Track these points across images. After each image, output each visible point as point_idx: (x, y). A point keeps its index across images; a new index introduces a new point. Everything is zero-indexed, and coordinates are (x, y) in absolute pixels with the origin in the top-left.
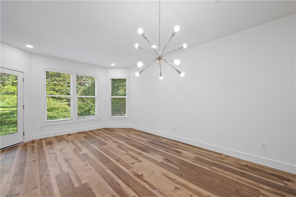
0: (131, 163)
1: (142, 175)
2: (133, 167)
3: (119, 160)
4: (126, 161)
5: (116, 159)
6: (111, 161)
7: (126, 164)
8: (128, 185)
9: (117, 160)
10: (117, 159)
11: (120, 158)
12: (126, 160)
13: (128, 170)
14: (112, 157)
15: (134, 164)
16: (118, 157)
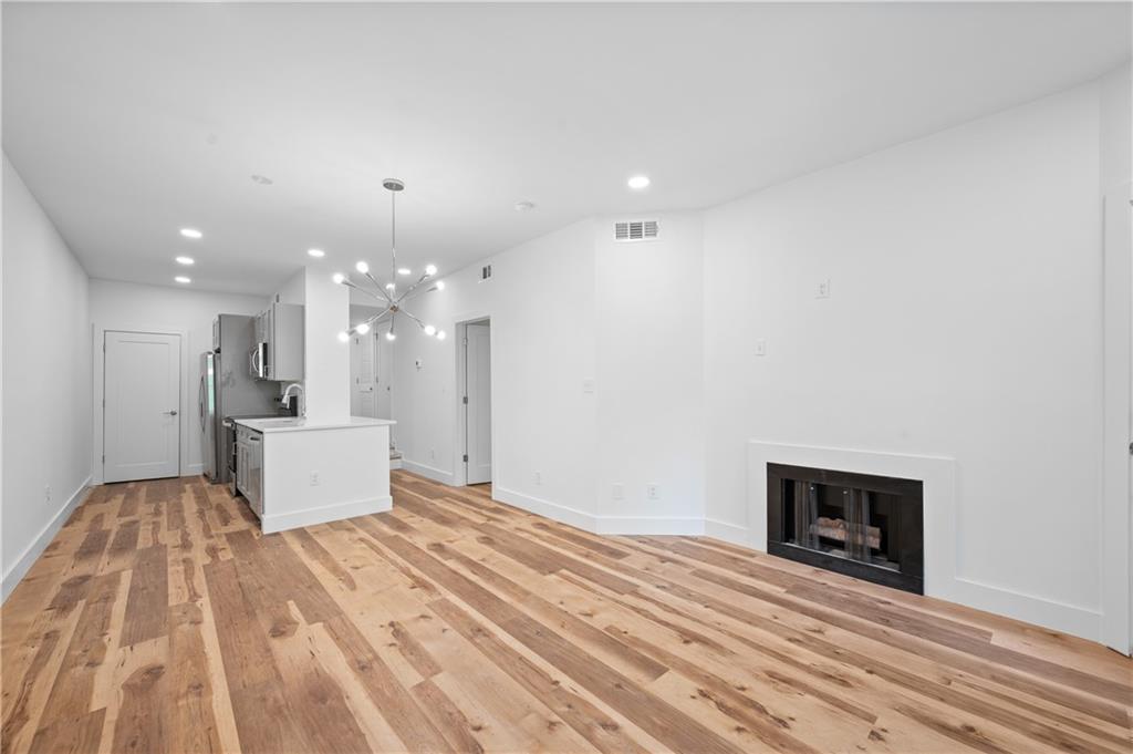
0: (430, 618)
1: (413, 587)
2: (427, 605)
3: (472, 630)
4: (447, 626)
5: (484, 638)
6: (504, 628)
7: (447, 615)
8: (455, 573)
9: (479, 630)
10: (480, 635)
11: (469, 643)
12: (444, 630)
13: (448, 597)
14: (504, 649)
15: (419, 615)
16: (476, 644)
